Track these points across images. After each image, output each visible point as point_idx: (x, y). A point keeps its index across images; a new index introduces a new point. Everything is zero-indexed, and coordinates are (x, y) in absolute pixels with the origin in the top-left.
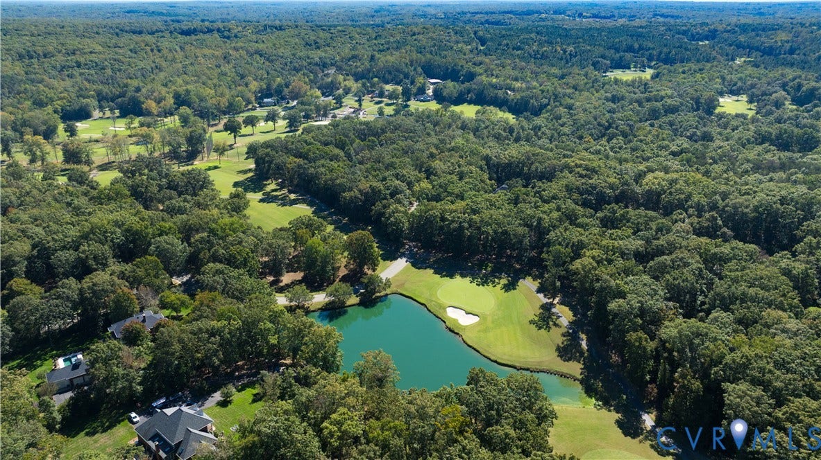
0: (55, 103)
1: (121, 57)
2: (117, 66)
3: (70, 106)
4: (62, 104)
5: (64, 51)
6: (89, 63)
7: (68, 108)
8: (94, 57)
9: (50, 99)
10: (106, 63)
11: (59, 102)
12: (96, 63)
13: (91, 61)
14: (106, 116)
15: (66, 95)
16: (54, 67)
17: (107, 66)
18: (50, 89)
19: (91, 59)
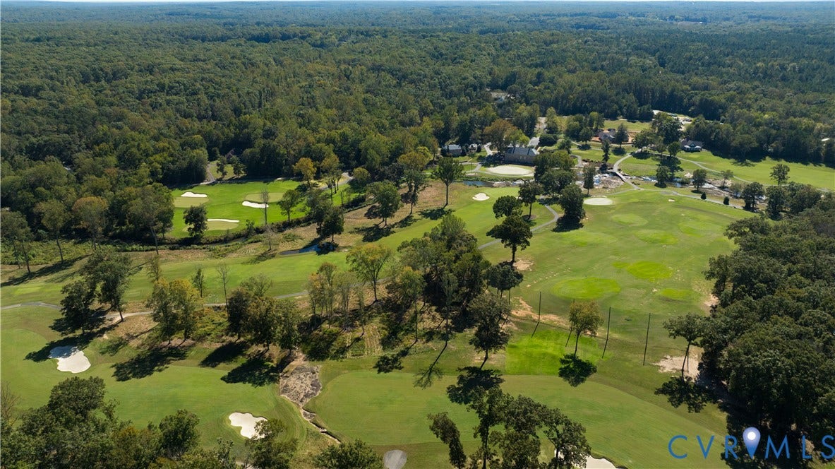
0: (151, 158)
1: (212, 76)
2: (211, 90)
3: (173, 163)
4: (161, 159)
5: (137, 67)
6: (175, 85)
7: (171, 166)
8: (178, 76)
9: (144, 151)
10: (198, 85)
11: (157, 157)
12: (184, 85)
13: (178, 82)
14: (226, 178)
15: (167, 145)
16: (132, 93)
17: (199, 89)
18: (140, 133)
19: (177, 79)
